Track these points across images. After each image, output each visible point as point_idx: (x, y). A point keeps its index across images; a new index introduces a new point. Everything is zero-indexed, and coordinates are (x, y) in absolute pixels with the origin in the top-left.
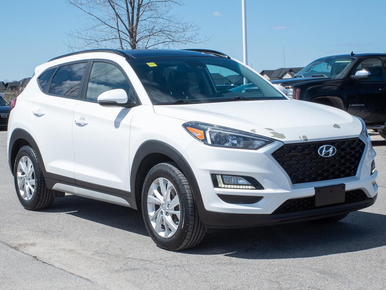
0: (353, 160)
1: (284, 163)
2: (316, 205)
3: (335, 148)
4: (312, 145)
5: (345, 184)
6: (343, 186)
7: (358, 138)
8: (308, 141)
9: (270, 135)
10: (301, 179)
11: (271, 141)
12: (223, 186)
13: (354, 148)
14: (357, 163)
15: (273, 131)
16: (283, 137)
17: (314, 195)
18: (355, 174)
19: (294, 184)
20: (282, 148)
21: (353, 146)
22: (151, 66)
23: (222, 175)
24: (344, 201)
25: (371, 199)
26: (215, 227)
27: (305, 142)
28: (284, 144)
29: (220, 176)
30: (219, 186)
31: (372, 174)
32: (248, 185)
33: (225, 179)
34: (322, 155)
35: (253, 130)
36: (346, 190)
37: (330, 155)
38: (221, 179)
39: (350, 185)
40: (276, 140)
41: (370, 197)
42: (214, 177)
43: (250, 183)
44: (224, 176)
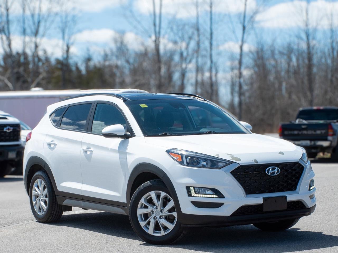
0: (294, 178)
1: (240, 179)
2: (264, 211)
3: (279, 170)
4: (261, 167)
5: (287, 196)
6: (285, 197)
7: (298, 162)
8: (258, 163)
9: (229, 159)
10: (253, 191)
11: (231, 163)
12: (195, 195)
13: (295, 170)
14: (297, 181)
15: (232, 156)
16: (240, 160)
17: (263, 203)
18: (295, 189)
19: (247, 195)
20: (239, 168)
21: (293, 168)
22: (143, 107)
23: (194, 187)
24: (286, 209)
25: (309, 208)
26: (189, 225)
27: (256, 164)
28: (240, 165)
29: (193, 188)
30: (192, 195)
31: (310, 190)
32: (213, 195)
33: (196, 190)
34: (269, 174)
35: (218, 155)
36: (287, 200)
37: (275, 175)
38: (193, 190)
39: (291, 197)
40: (234, 162)
41: (308, 207)
42: (188, 188)
43: (215, 193)
44: (195, 188)
